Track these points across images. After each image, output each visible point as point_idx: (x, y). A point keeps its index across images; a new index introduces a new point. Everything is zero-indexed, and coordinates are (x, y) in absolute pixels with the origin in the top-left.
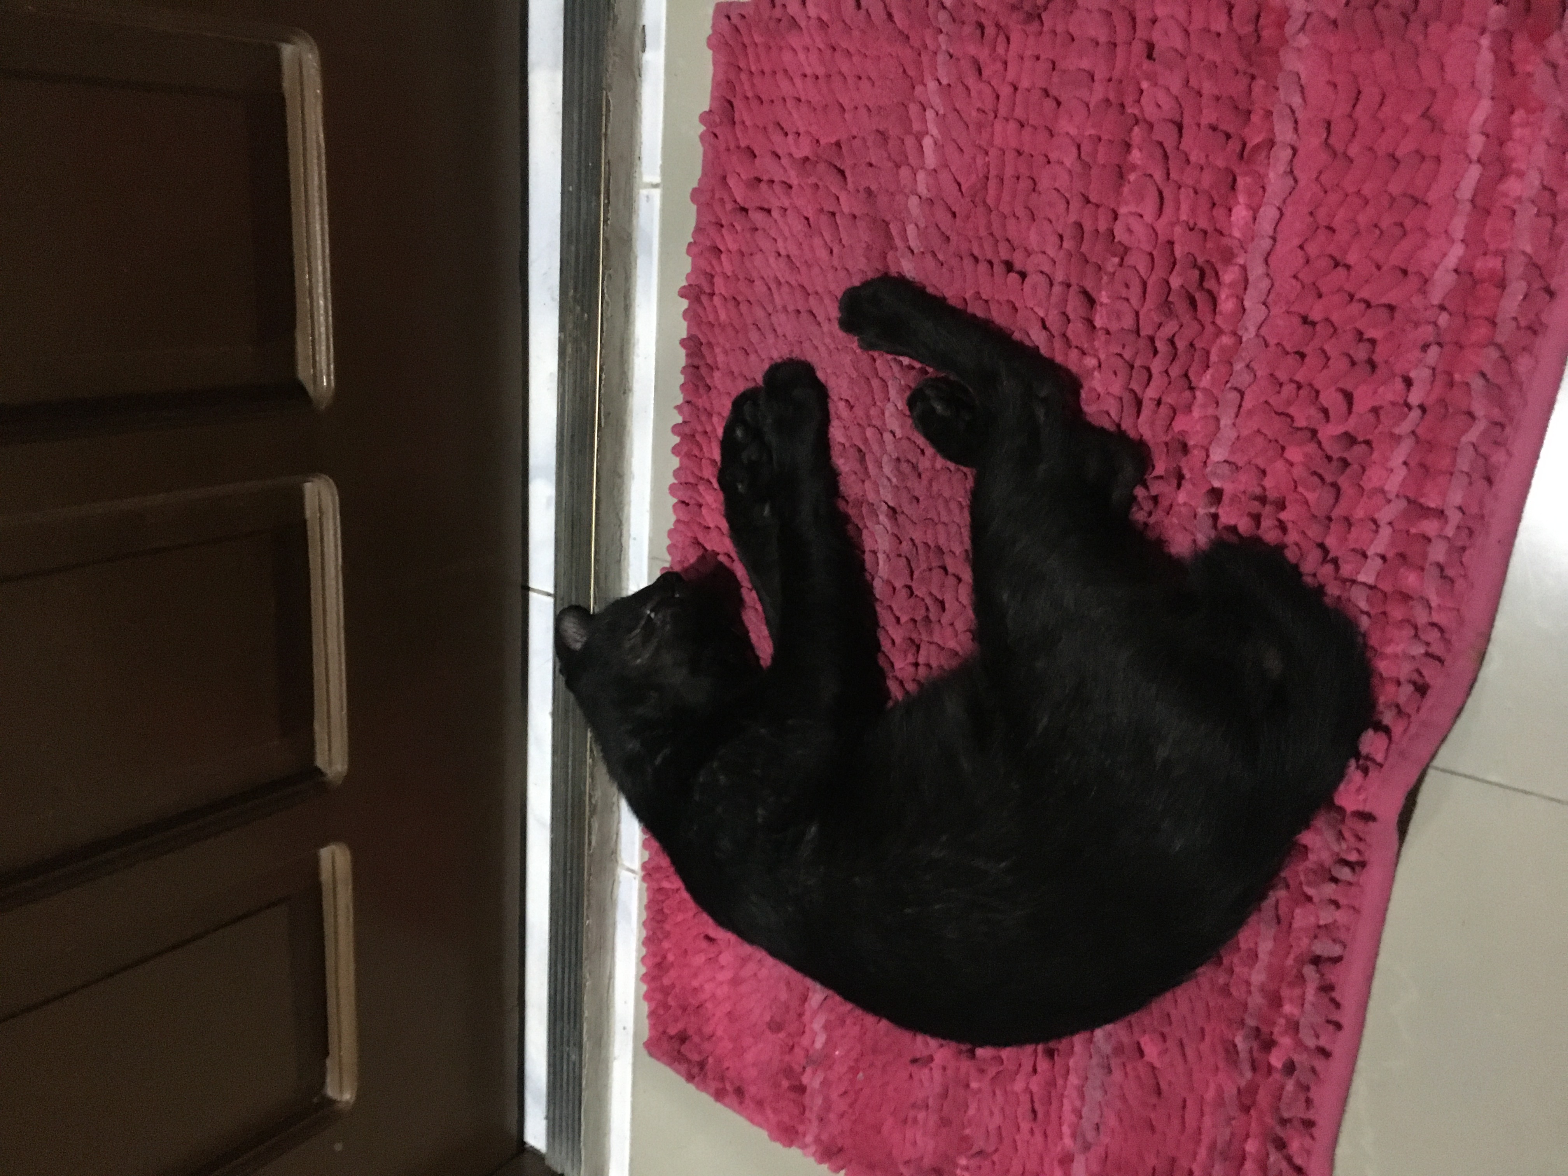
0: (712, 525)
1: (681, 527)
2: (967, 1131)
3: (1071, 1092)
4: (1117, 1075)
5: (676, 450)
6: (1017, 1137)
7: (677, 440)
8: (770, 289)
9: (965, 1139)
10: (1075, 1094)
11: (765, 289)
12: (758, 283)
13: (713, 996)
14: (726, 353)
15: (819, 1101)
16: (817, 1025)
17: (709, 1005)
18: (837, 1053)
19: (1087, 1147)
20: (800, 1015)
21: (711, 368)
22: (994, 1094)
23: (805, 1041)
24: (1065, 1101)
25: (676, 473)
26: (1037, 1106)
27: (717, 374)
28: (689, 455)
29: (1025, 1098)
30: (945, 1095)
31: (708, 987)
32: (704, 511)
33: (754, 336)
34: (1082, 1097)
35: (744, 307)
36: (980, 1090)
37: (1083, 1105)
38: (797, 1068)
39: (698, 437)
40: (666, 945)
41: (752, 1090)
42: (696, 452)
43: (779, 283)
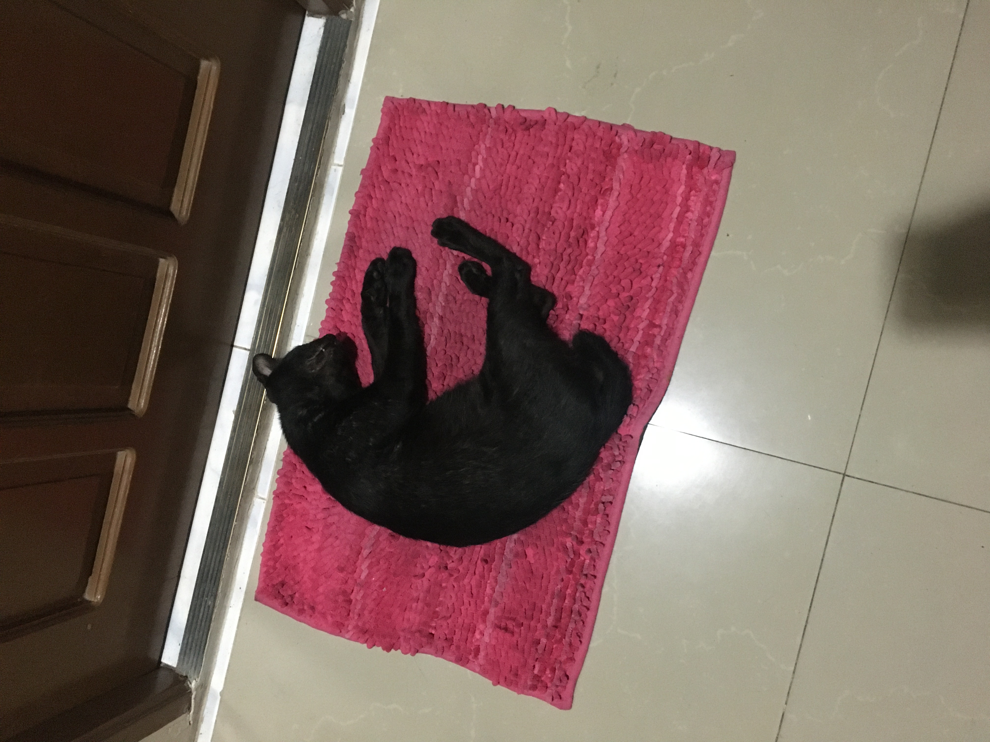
0: (346, 320)
1: (329, 320)
2: (437, 609)
3: (491, 580)
4: (514, 568)
5: (333, 283)
6: (462, 608)
7: (334, 278)
8: (395, 216)
9: (435, 612)
10: (493, 581)
11: (392, 215)
12: (389, 213)
13: (305, 560)
14: (367, 242)
15: (359, 607)
16: (364, 567)
17: (301, 565)
18: (373, 579)
19: (497, 604)
20: (355, 563)
21: (359, 248)
22: (454, 587)
23: (356, 575)
24: (488, 585)
25: (330, 294)
26: (474, 591)
27: (361, 251)
28: (340, 286)
29: (468, 588)
30: (428, 591)
31: (302, 555)
32: (343, 312)
33: (384, 236)
34: (496, 582)
35: (380, 223)
36: (446, 587)
37: (496, 585)
38: (349, 591)
39: (346, 278)
40: (280, 534)
41: (319, 607)
42: (343, 285)
43: (400, 215)
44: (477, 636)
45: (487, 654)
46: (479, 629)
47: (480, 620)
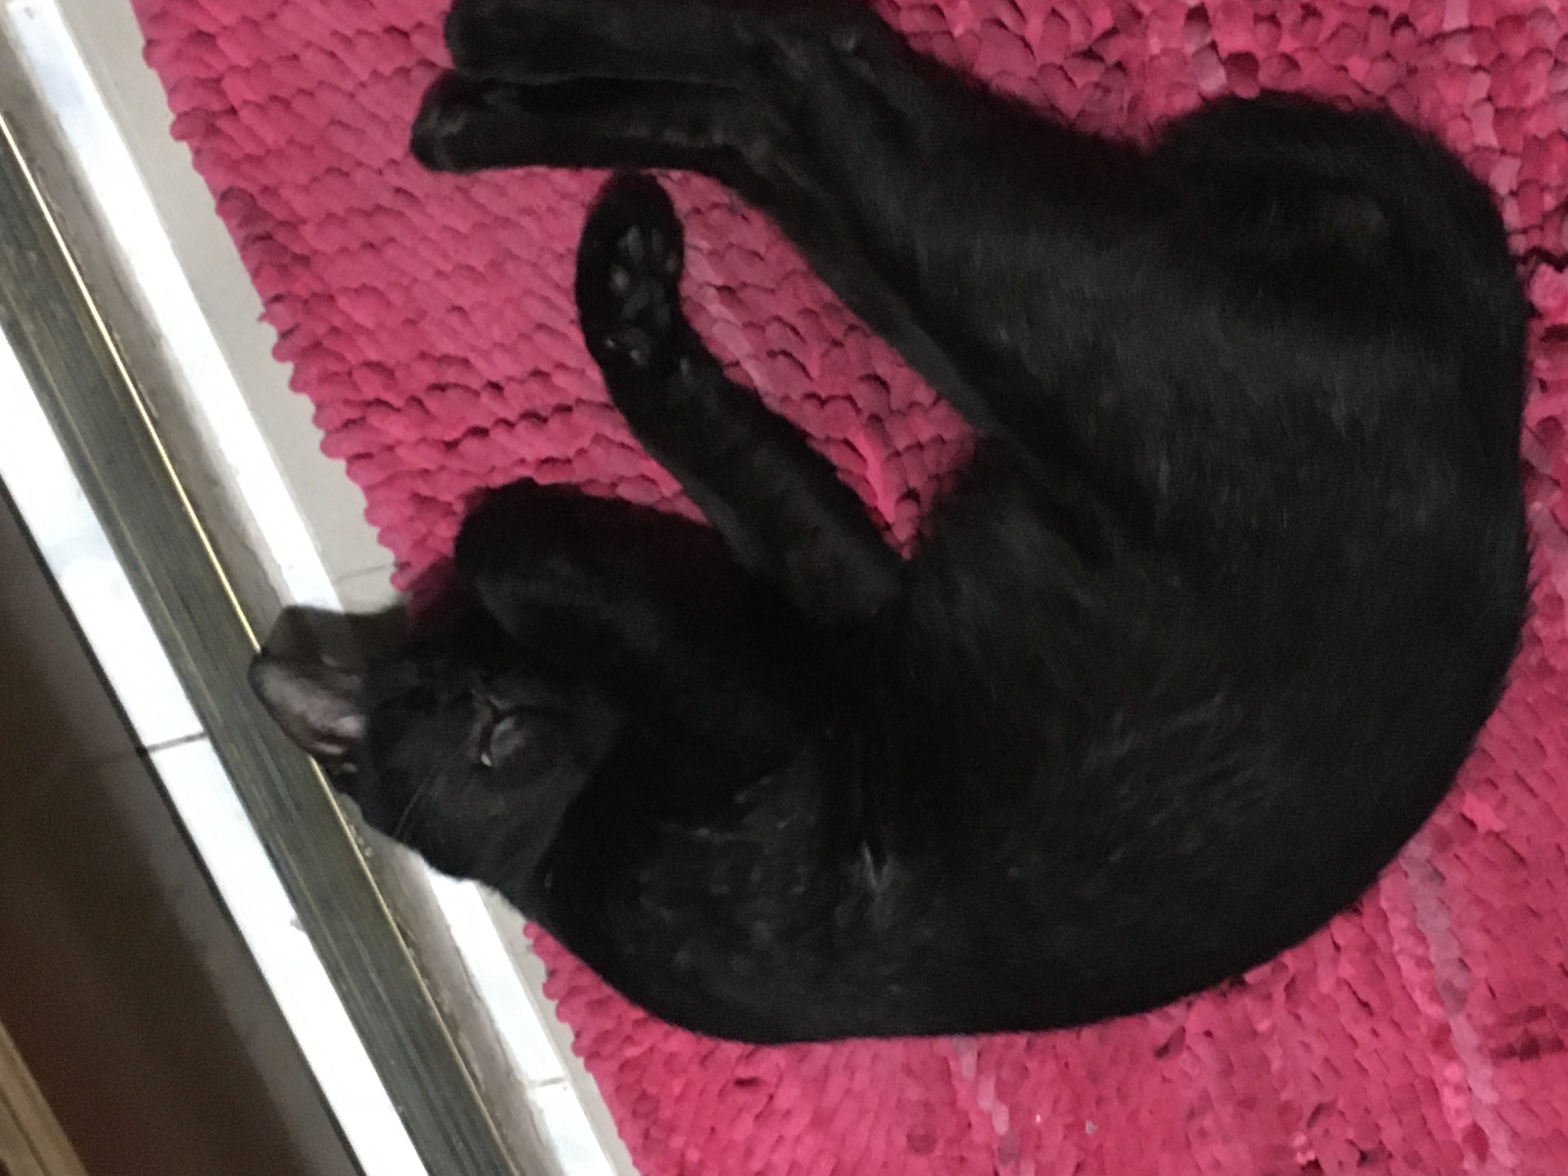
2: (1284, 1096)
3: (1402, 943)
5: (296, 385)
6: (1358, 1054)
7: (288, 369)
8: (333, 55)
9: (1285, 1108)
10: (1409, 942)
12: (306, 55)
16: (987, 1100)
18: (1038, 1118)
19: (1461, 999)
20: (953, 1103)
21: (293, 225)
22: (1298, 1017)
23: (978, 1136)
24: (1400, 959)
25: (317, 420)
26: (1365, 993)
27: (308, 231)
28: (327, 378)
29: (1343, 997)
31: (780, 1158)
32: (401, 451)
35: (301, 105)
39: (326, 342)
44: (1451, 1100)
45: (1515, 1135)
46: (1446, 1082)
47: (1434, 1059)
